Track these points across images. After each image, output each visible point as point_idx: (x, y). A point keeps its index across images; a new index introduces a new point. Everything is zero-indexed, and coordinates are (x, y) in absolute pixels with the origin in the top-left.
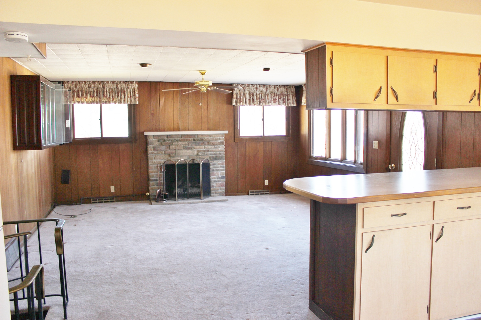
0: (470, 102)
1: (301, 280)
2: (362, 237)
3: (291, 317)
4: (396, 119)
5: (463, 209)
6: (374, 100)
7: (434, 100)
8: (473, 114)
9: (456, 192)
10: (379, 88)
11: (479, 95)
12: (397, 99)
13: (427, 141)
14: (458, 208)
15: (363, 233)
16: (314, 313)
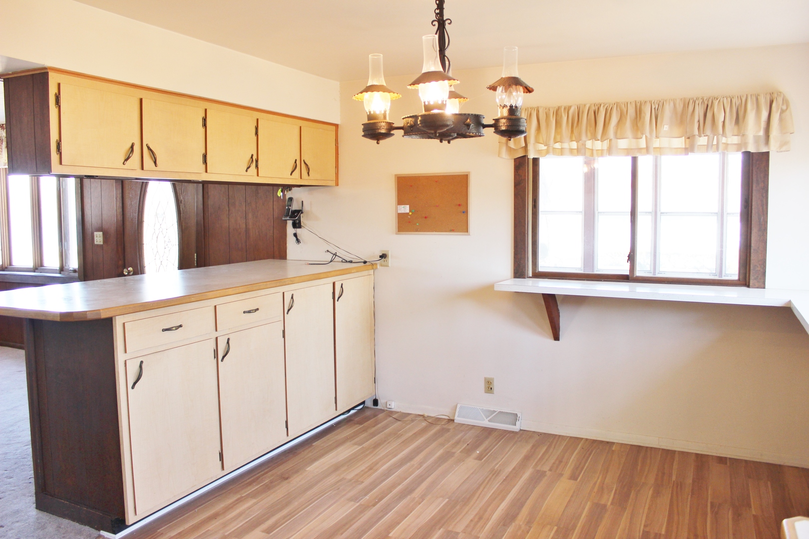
0: (247, 171)
1: (6, 472)
2: (126, 366)
3: (7, 531)
4: (131, 196)
5: (250, 312)
6: (124, 164)
7: (204, 166)
8: (243, 187)
9: (241, 291)
10: (130, 145)
11: (257, 161)
12: (155, 163)
13: (182, 230)
14: (244, 312)
15: (126, 361)
16: (47, 512)
